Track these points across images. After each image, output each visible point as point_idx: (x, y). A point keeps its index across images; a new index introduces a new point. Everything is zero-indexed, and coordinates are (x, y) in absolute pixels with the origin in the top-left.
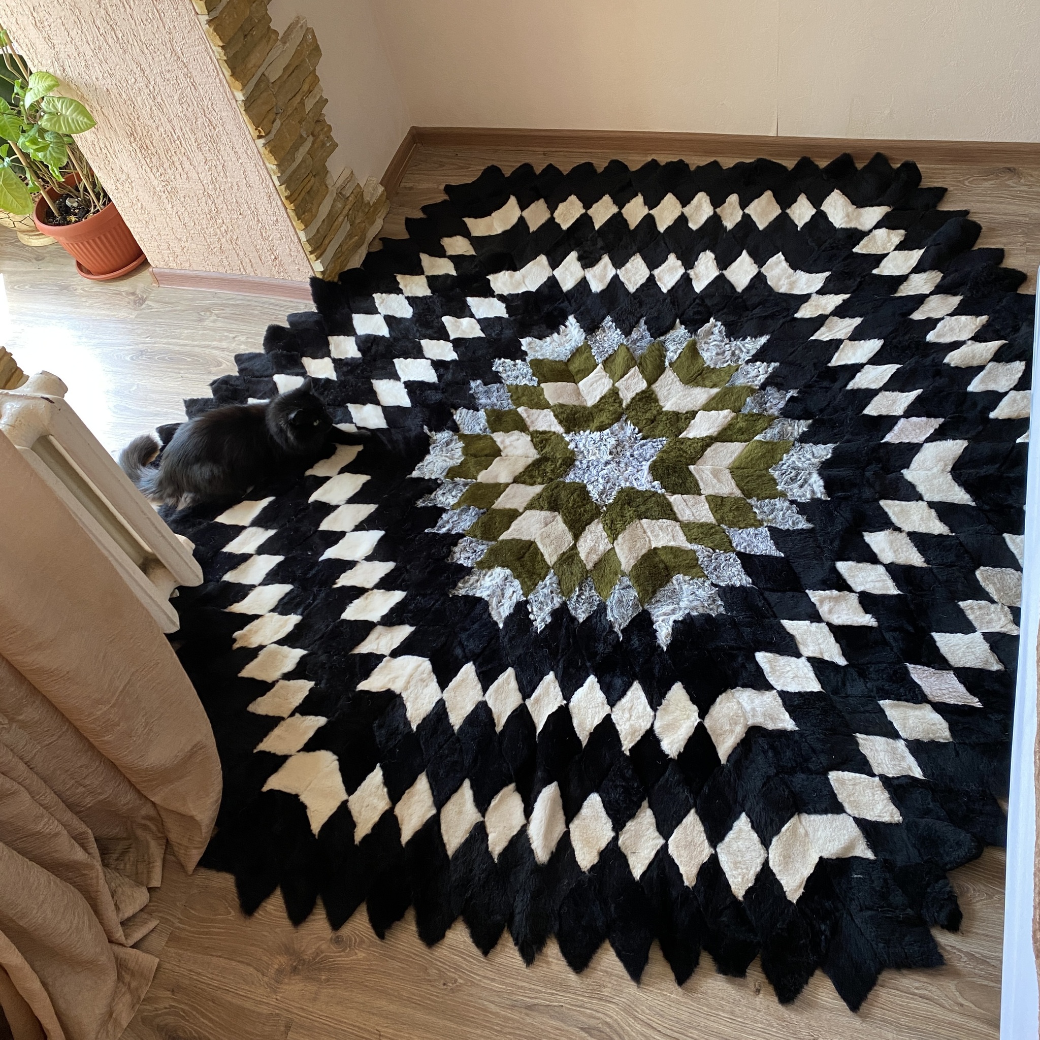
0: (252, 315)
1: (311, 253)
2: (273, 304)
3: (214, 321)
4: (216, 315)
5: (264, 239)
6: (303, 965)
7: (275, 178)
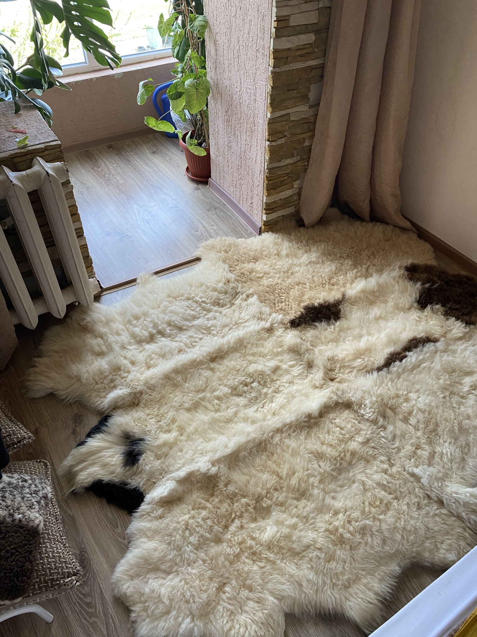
0: (228, 221)
1: (265, 209)
3: (213, 214)
4: (216, 212)
5: (252, 191)
7: (266, 164)
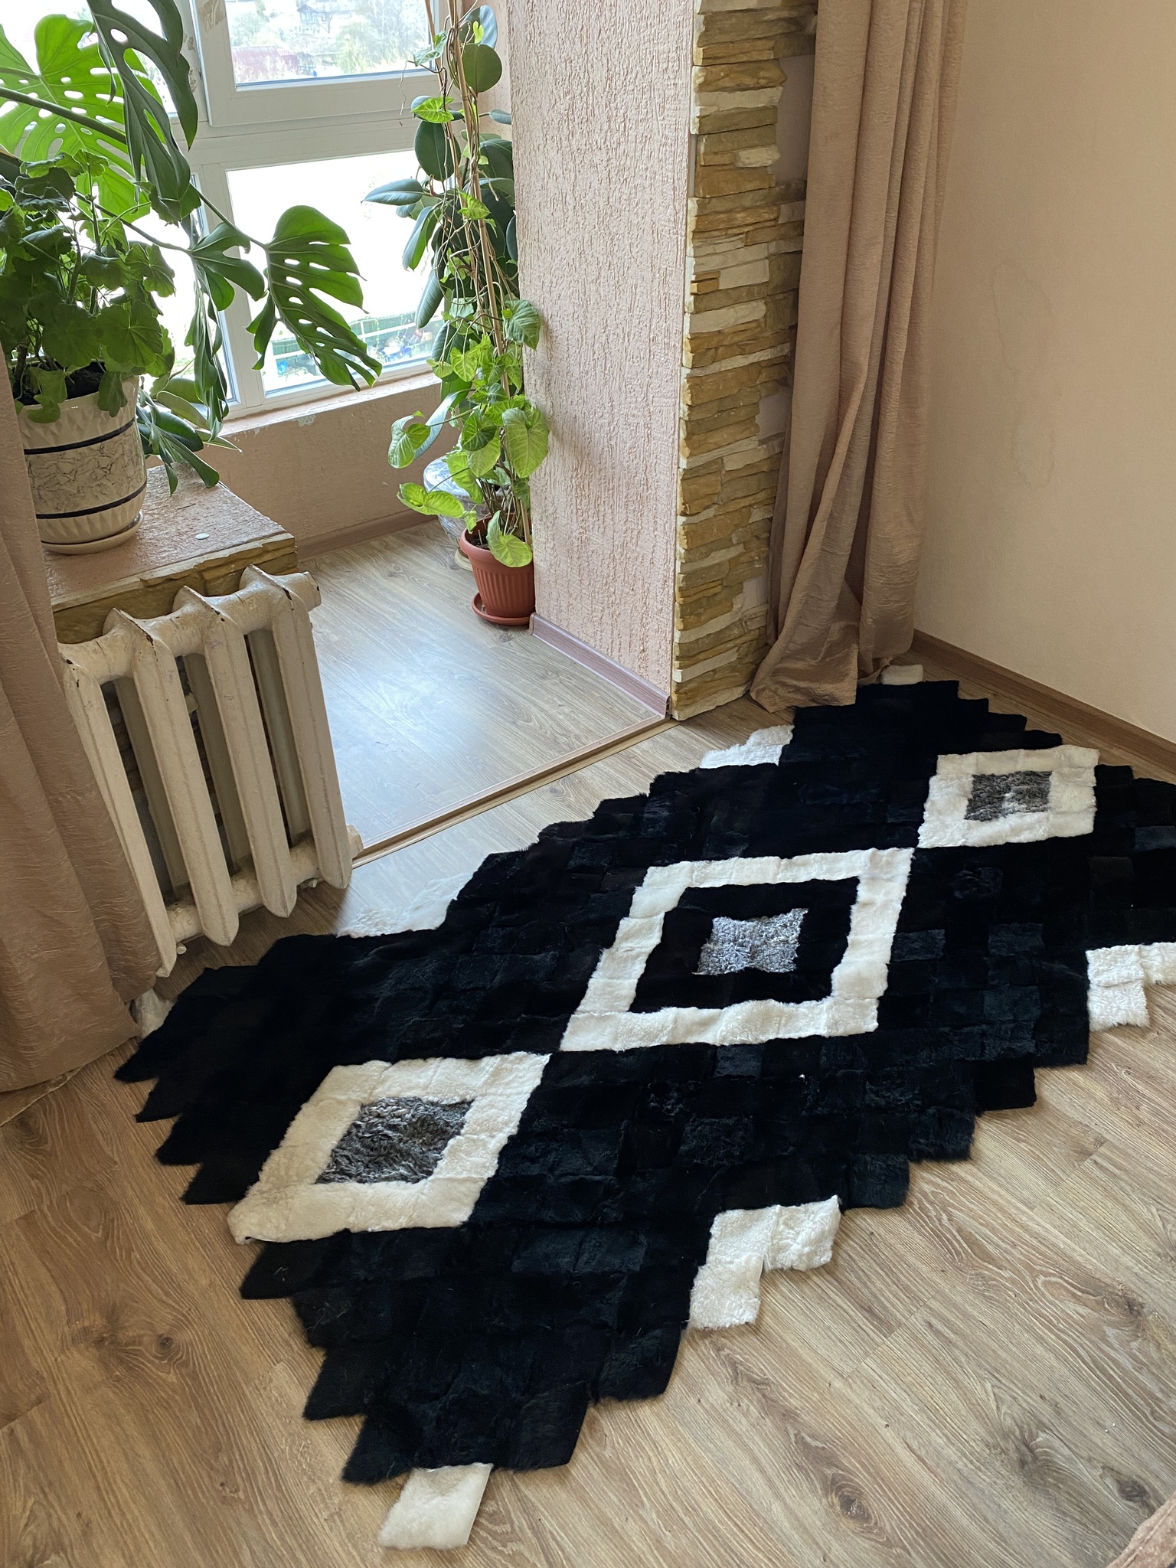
0: (592, 695)
1: (678, 658)
2: (618, 696)
3: (555, 684)
4: (560, 680)
5: (643, 626)
6: (112, 1343)
7: (678, 563)
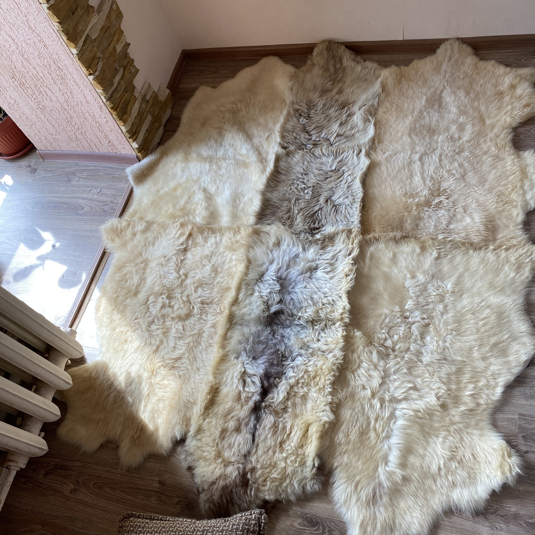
0: (99, 175)
1: (130, 138)
2: (111, 168)
3: (78, 181)
5: (101, 132)
7: (102, 97)
